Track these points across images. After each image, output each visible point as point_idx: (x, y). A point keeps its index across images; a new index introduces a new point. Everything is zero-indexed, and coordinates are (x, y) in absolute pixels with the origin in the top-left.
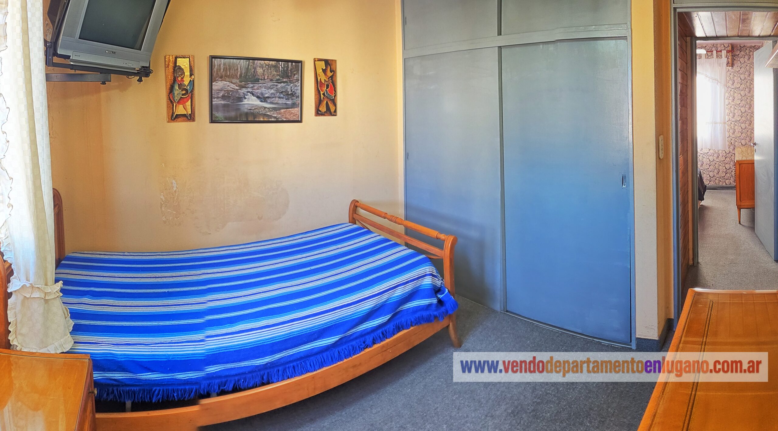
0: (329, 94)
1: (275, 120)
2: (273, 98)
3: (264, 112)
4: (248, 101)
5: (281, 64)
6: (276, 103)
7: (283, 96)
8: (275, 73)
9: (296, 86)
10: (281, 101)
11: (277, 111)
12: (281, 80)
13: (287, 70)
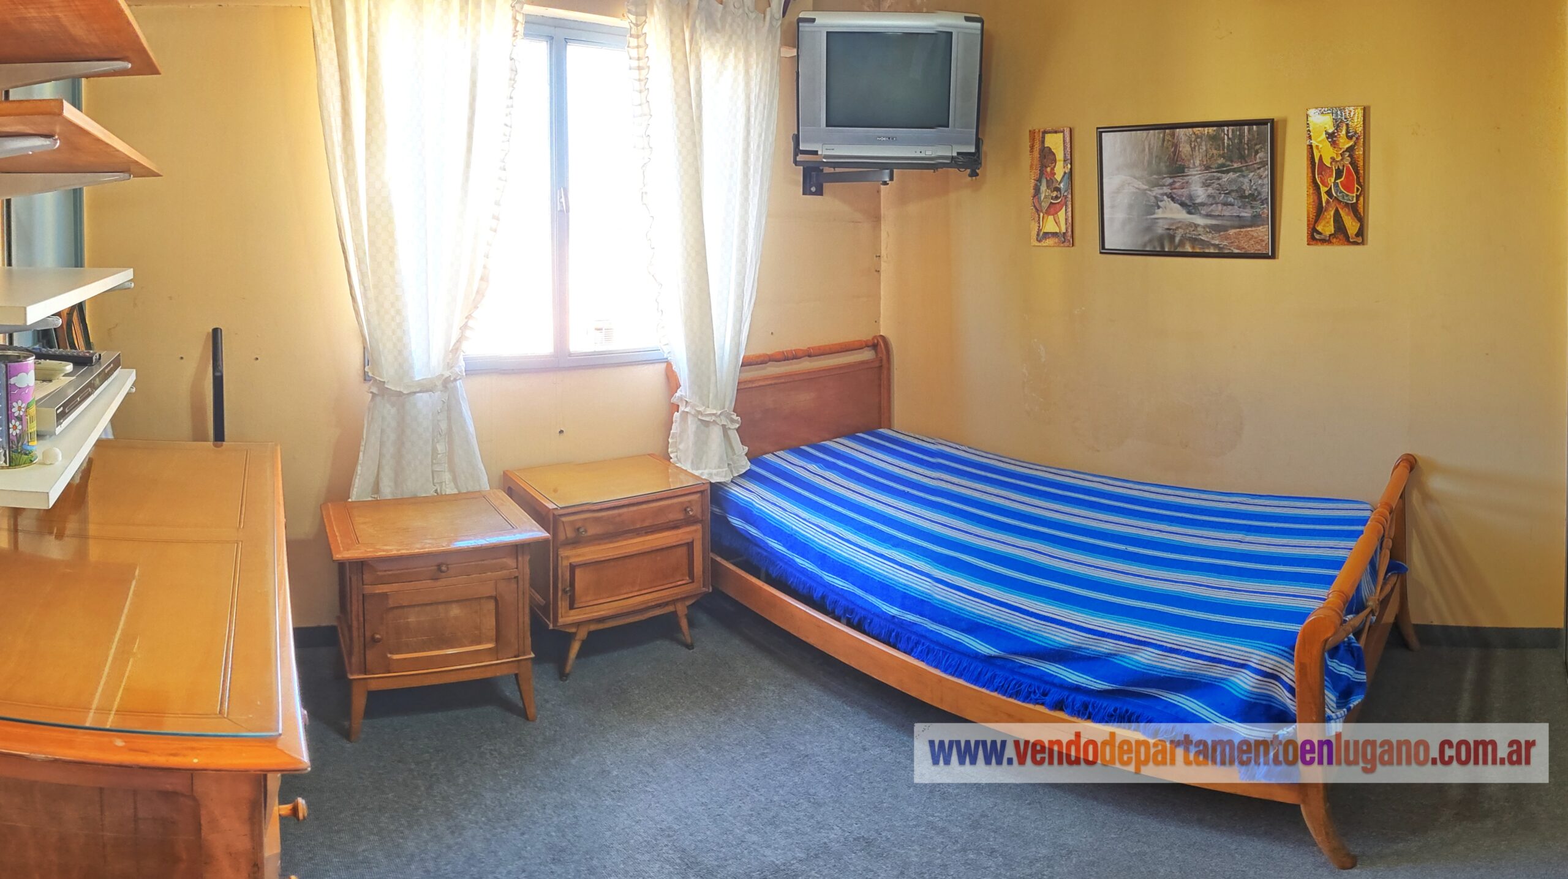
0: (1341, 192)
1: (1217, 251)
2: (1212, 204)
3: (1195, 235)
4: (1164, 212)
5: (1228, 131)
6: (1219, 216)
7: (1233, 200)
8: (1215, 152)
9: (1260, 177)
10: (1227, 212)
11: (1220, 232)
12: (1229, 166)
13: (1241, 142)
